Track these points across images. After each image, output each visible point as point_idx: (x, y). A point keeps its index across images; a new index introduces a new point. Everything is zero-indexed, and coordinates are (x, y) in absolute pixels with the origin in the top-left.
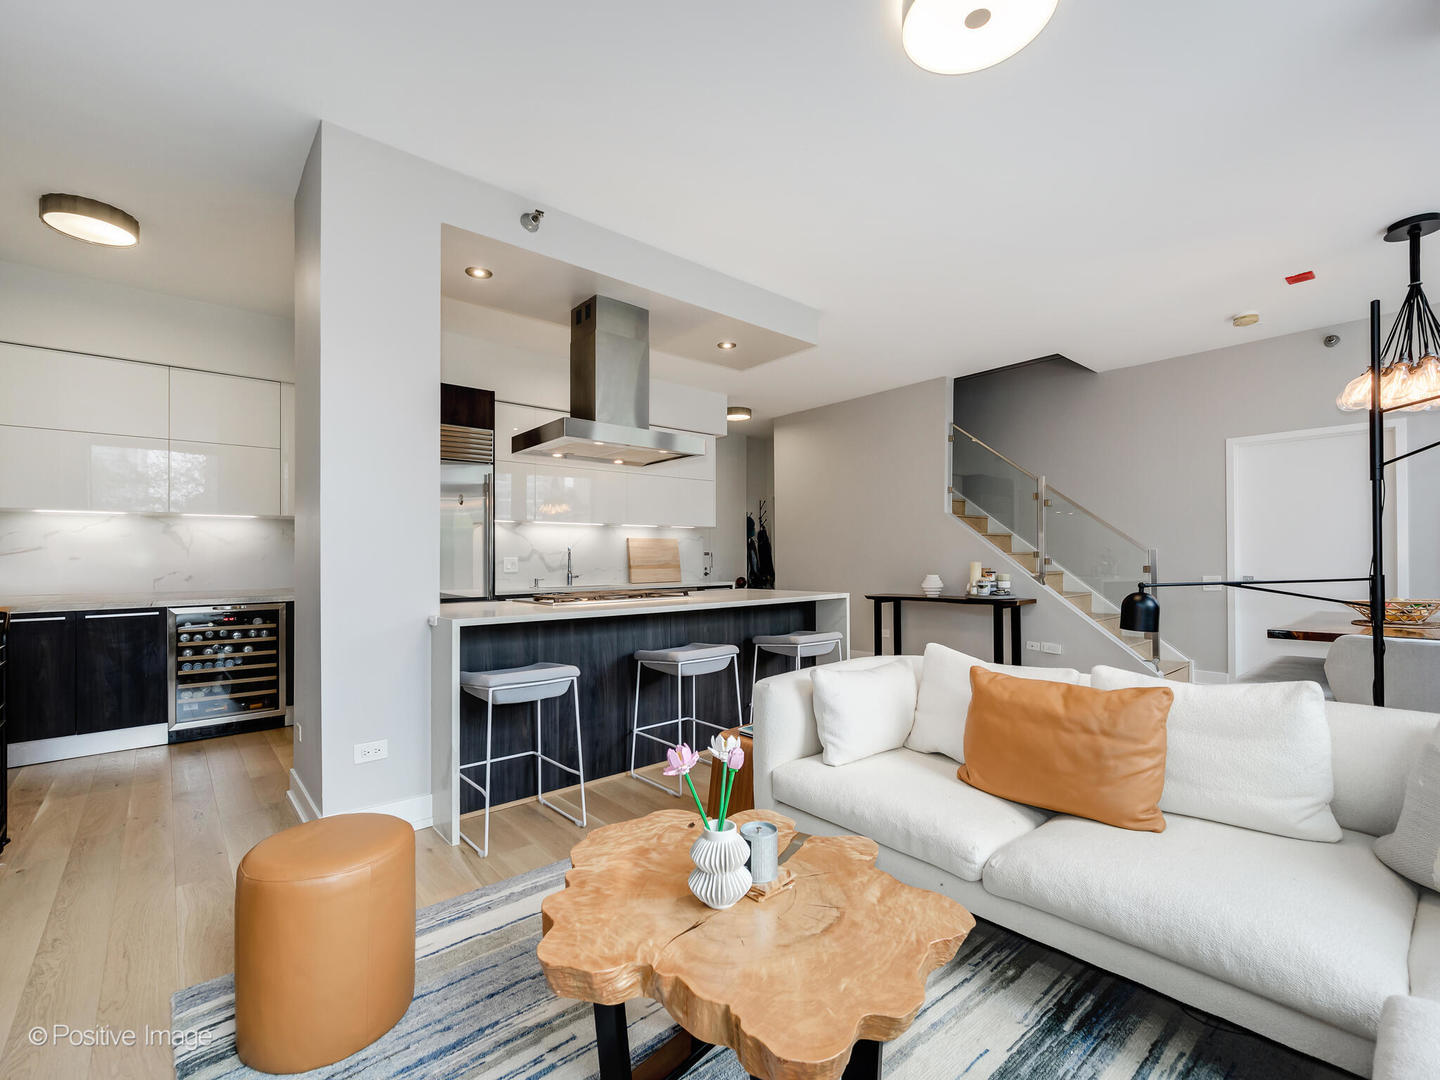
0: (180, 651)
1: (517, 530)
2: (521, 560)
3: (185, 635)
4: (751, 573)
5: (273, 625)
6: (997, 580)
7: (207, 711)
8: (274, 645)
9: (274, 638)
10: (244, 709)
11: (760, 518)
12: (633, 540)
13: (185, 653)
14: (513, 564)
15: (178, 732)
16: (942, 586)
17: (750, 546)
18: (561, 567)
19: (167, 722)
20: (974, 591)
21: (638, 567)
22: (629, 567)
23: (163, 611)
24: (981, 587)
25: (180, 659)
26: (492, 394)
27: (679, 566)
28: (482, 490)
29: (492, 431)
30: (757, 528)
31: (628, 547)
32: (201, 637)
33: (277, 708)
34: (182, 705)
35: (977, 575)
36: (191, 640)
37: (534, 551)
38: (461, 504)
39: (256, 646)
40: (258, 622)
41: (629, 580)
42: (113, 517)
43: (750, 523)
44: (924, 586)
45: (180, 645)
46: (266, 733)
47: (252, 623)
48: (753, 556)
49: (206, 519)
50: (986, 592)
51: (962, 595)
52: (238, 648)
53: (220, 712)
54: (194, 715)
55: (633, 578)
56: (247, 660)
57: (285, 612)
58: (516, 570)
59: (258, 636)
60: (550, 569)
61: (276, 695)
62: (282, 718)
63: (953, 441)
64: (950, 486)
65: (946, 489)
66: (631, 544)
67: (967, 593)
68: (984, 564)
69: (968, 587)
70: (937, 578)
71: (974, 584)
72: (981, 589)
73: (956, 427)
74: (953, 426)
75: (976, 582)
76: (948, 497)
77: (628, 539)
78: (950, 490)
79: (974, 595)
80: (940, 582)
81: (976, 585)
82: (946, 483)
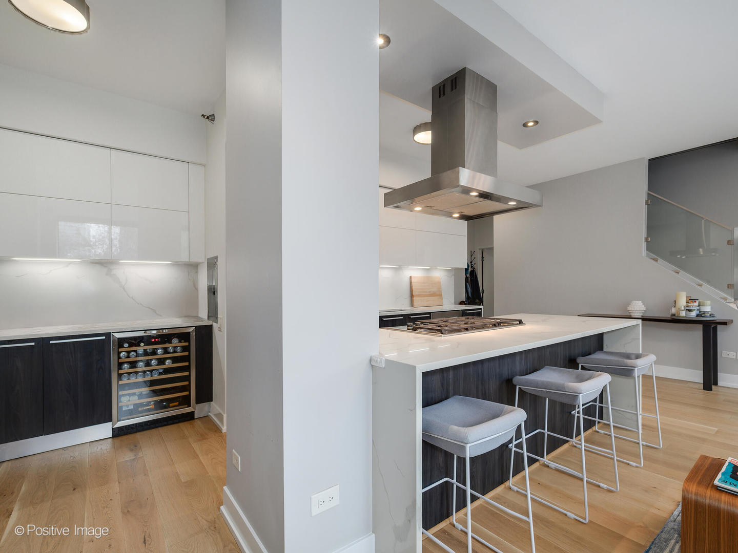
0: (120, 365)
3: (124, 353)
4: (468, 298)
5: (187, 344)
6: (699, 305)
7: (140, 409)
8: (187, 359)
9: (187, 353)
10: (165, 407)
11: (471, 262)
12: (414, 277)
13: (123, 367)
15: (119, 428)
16: (644, 309)
17: (467, 278)
19: (112, 421)
20: (683, 314)
21: (419, 296)
22: (412, 296)
23: (108, 335)
24: (690, 311)
25: (120, 372)
27: (441, 295)
30: (470, 269)
31: (411, 283)
32: (135, 354)
33: (189, 406)
34: (122, 407)
35: (682, 302)
36: (128, 357)
39: (175, 360)
40: (175, 341)
41: (412, 305)
42: (70, 263)
44: (629, 308)
45: (120, 361)
46: (181, 425)
47: (171, 343)
49: (137, 264)
50: (693, 315)
51: (667, 316)
52: (161, 361)
53: (149, 410)
54: (131, 414)
55: (415, 303)
56: (167, 371)
57: (194, 334)
59: (175, 352)
61: (189, 397)
62: (193, 413)
63: (648, 205)
64: (646, 237)
65: (644, 239)
66: (413, 280)
67: (674, 315)
68: (687, 294)
69: (673, 311)
70: (640, 303)
71: (681, 308)
72: (688, 312)
73: (652, 194)
74: (648, 193)
75: (683, 307)
76: (644, 245)
77: (411, 277)
78: (646, 239)
79: (683, 317)
80: (643, 306)
81: (683, 309)
82: (644, 234)
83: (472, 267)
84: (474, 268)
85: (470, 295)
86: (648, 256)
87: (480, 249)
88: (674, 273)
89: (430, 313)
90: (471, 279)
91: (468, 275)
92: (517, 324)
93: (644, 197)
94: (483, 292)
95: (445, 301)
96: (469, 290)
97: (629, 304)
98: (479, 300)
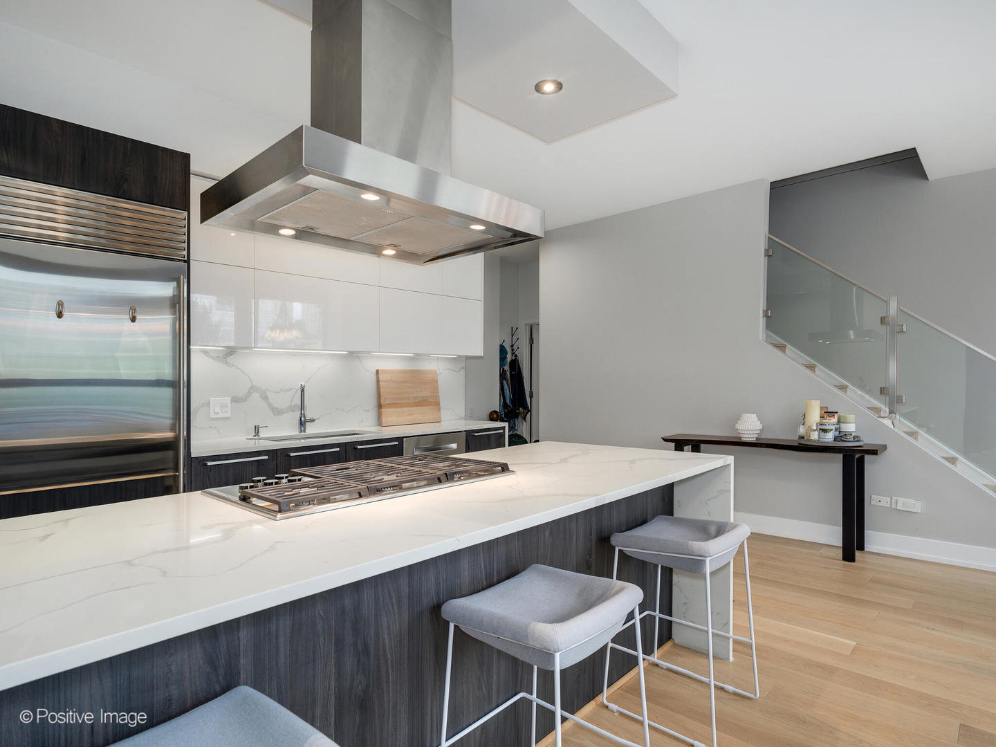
1: (228, 359)
2: (235, 400)
4: (505, 405)
6: (839, 422)
11: (512, 346)
12: (386, 372)
14: (223, 406)
16: (760, 427)
17: (503, 376)
18: (292, 409)
20: (815, 436)
21: (390, 405)
22: (380, 406)
24: (825, 431)
26: (186, 157)
27: (438, 404)
28: (168, 303)
29: (186, 213)
30: (509, 357)
31: (378, 381)
35: (814, 416)
37: (253, 389)
38: (133, 320)
41: (380, 424)
43: (503, 350)
44: (738, 426)
48: (506, 387)
50: (829, 438)
51: (794, 440)
55: (384, 420)
58: (228, 415)
60: (277, 412)
63: (769, 256)
64: (765, 309)
65: (761, 312)
66: (381, 378)
67: (803, 438)
68: (821, 403)
69: (802, 430)
70: (753, 417)
71: (812, 427)
72: (822, 434)
73: (774, 238)
74: (769, 238)
75: (815, 424)
76: (761, 322)
77: (377, 371)
78: (765, 312)
79: (814, 441)
80: (759, 422)
81: (815, 428)
82: (761, 304)
83: (513, 354)
84: (516, 356)
85: (508, 401)
86: (768, 340)
87: (526, 325)
88: (804, 369)
89: (400, 440)
90: (511, 374)
91: (507, 368)
92: (500, 472)
93: (761, 245)
94: (531, 396)
95: (445, 414)
96: (507, 392)
97: (737, 418)
98: (524, 408)
